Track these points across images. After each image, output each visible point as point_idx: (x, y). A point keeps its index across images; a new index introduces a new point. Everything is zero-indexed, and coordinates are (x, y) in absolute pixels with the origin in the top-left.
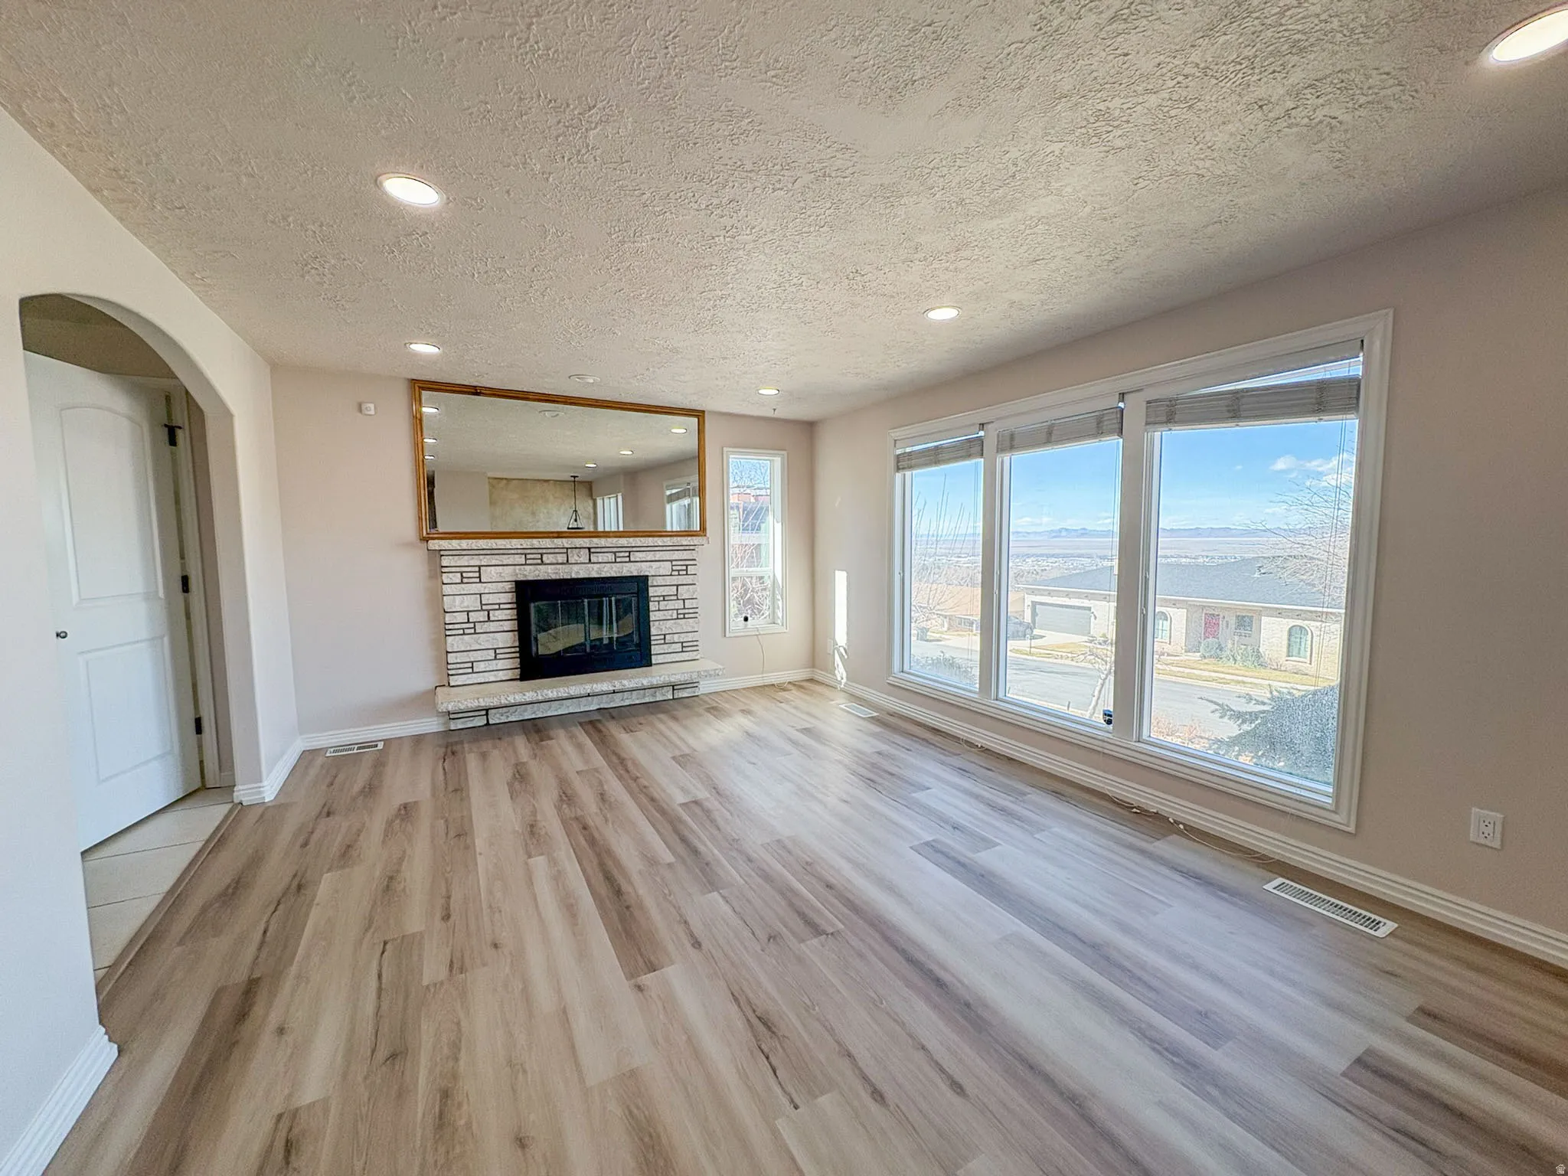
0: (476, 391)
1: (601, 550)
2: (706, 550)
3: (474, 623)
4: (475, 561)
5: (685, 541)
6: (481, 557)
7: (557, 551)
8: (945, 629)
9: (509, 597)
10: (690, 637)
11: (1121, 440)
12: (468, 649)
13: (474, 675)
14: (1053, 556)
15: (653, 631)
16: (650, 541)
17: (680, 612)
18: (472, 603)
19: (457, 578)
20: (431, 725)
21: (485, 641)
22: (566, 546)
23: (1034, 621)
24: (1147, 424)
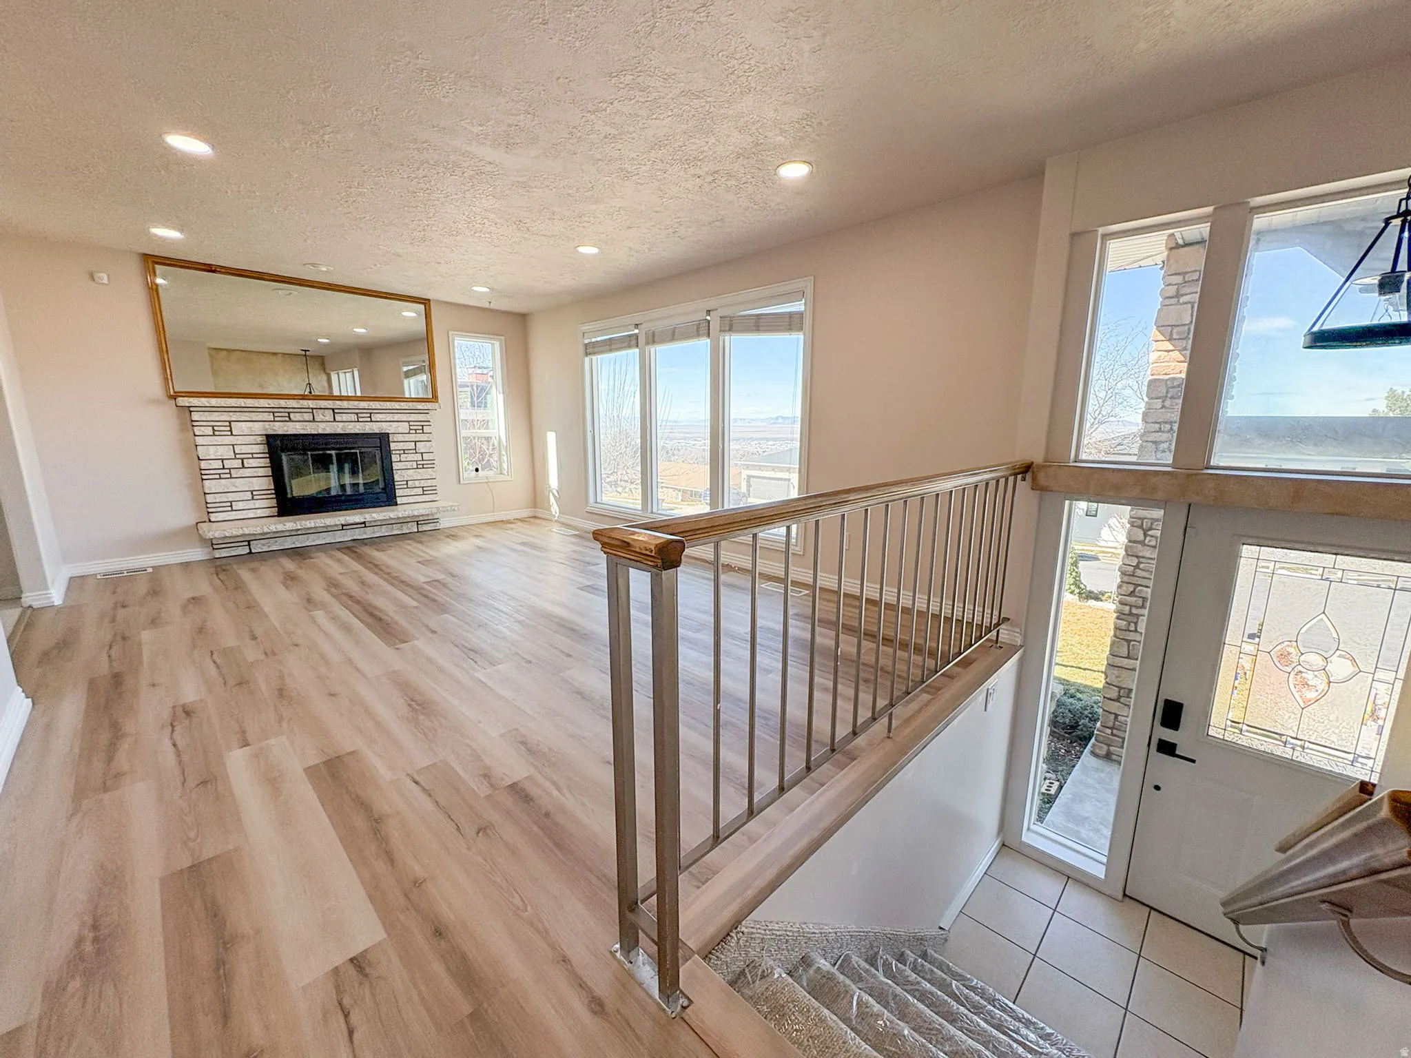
0: (210, 269)
1: (344, 411)
2: (438, 415)
3: (229, 469)
4: (226, 417)
5: (420, 406)
6: (231, 414)
7: (303, 410)
8: (680, 500)
9: (263, 448)
10: (429, 483)
11: (709, 341)
12: (226, 490)
13: (233, 512)
14: (772, 439)
15: (397, 478)
16: (388, 405)
17: (419, 463)
18: (227, 452)
19: (209, 431)
20: (197, 554)
21: (241, 484)
22: (311, 406)
23: (748, 491)
24: (720, 331)
